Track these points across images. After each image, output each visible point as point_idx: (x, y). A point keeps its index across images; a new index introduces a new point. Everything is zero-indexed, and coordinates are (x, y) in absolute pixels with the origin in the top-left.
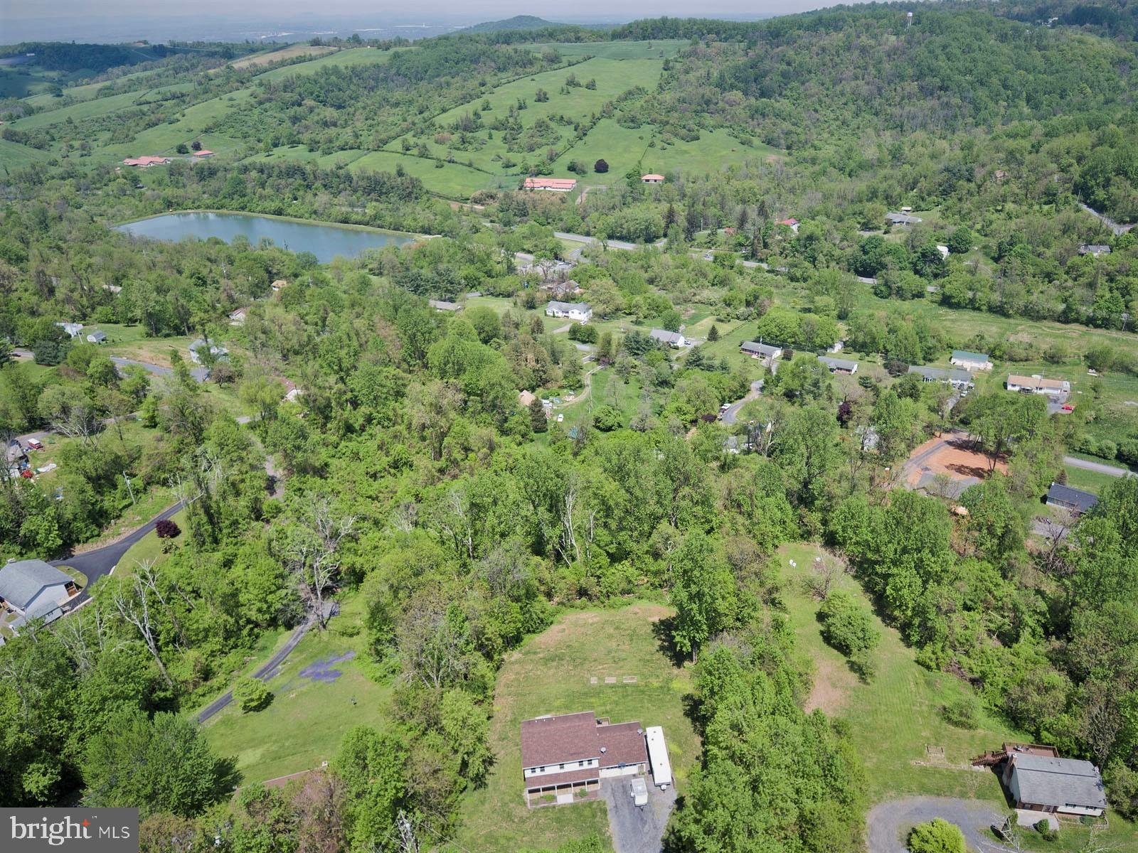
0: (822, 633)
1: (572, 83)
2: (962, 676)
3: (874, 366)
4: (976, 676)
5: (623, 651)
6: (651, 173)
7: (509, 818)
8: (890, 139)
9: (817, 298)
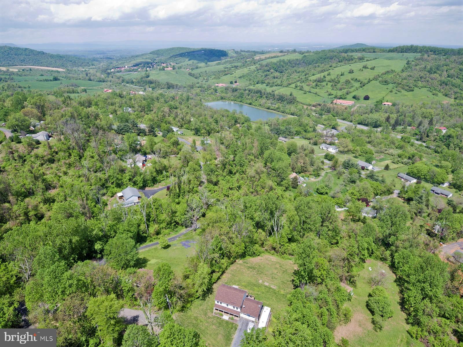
1: (365, 67)
6: (387, 102)
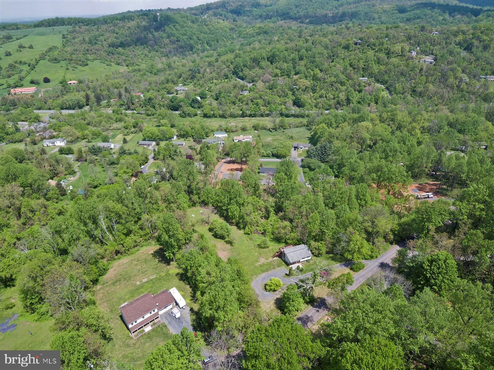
0: (213, 235)
1: (21, 47)
2: (259, 233)
3: (190, 142)
4: (263, 231)
5: (145, 268)
6: (71, 80)
7: (128, 346)
8: (165, 60)
9: (161, 121)
